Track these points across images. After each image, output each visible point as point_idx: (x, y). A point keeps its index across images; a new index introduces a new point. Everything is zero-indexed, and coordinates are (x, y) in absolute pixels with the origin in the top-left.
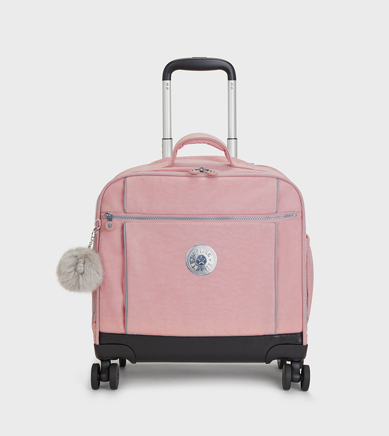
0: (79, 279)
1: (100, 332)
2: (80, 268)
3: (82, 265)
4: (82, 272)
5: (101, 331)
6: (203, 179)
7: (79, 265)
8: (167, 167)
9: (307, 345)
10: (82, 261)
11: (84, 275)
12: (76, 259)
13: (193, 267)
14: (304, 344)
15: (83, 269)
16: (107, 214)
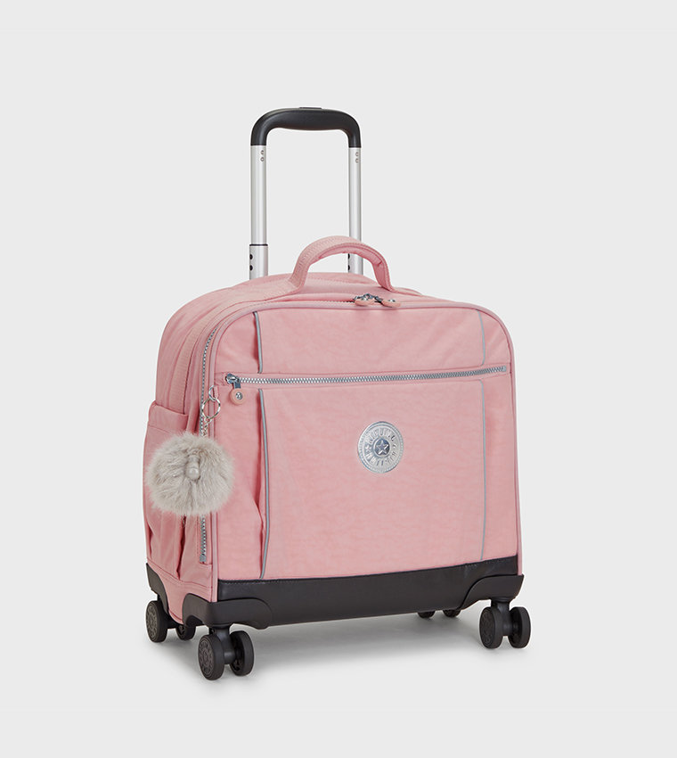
0: (191, 488)
1: (219, 580)
2: (194, 470)
3: (196, 465)
4: (197, 477)
5: (221, 578)
6: (377, 313)
7: (190, 465)
8: (291, 294)
9: (523, 576)
10: (194, 458)
11: (200, 481)
12: (185, 455)
13: (369, 460)
14: (520, 574)
15: (197, 471)
16: (231, 375)
